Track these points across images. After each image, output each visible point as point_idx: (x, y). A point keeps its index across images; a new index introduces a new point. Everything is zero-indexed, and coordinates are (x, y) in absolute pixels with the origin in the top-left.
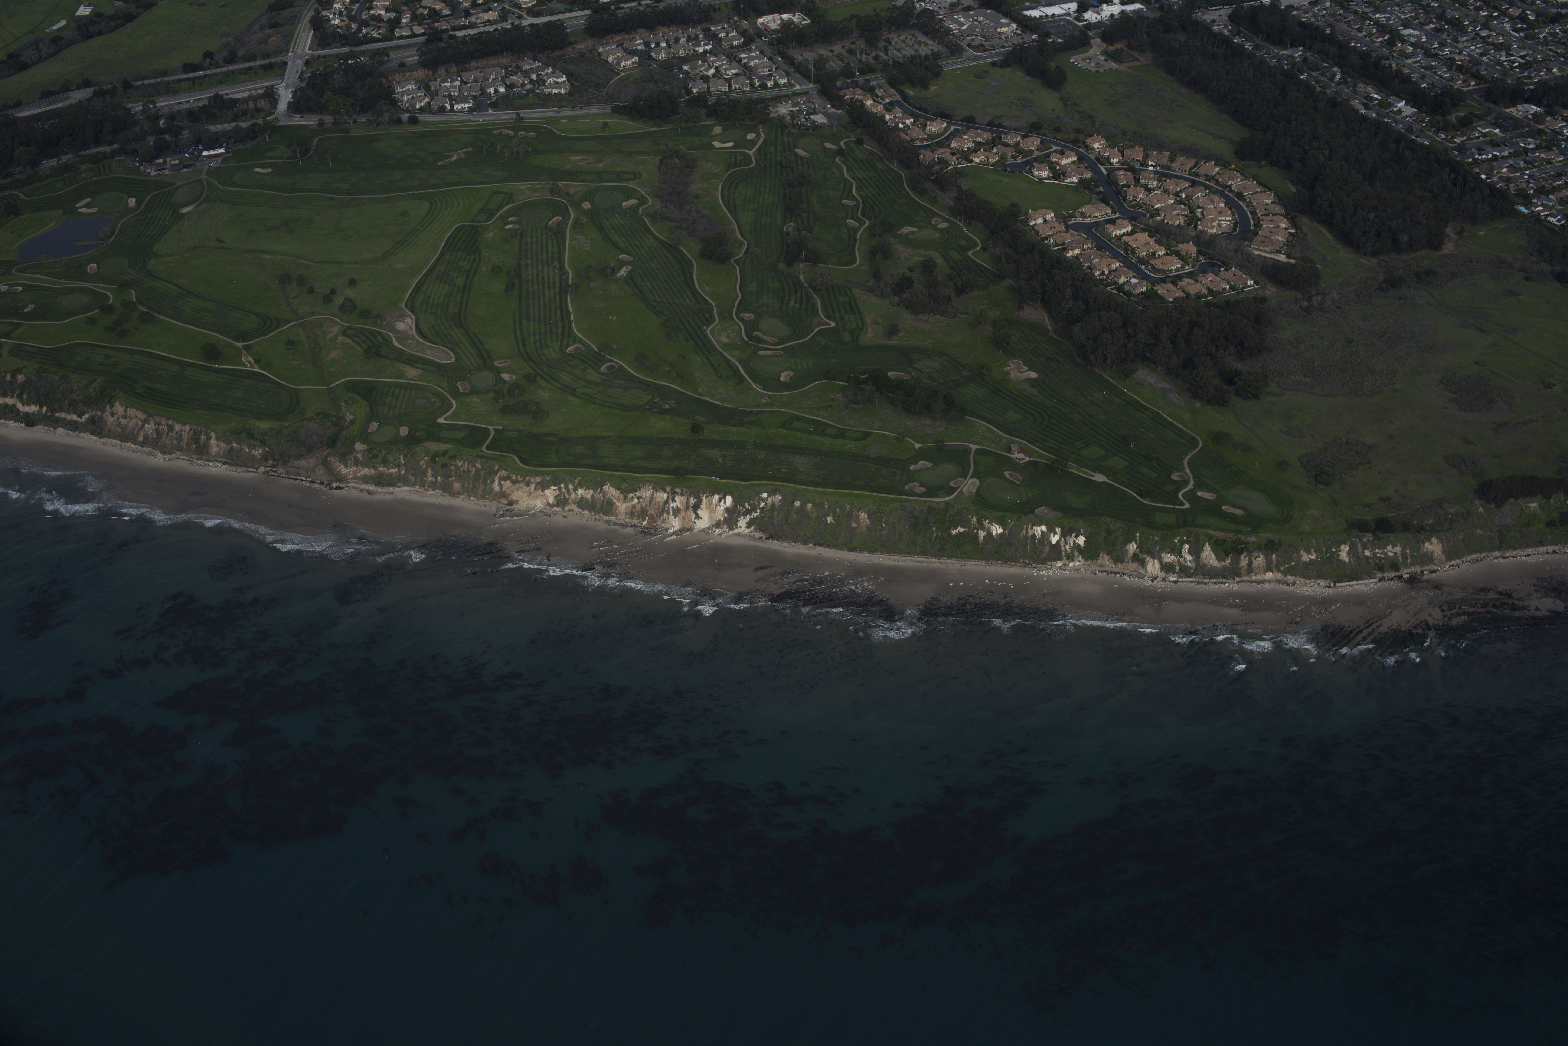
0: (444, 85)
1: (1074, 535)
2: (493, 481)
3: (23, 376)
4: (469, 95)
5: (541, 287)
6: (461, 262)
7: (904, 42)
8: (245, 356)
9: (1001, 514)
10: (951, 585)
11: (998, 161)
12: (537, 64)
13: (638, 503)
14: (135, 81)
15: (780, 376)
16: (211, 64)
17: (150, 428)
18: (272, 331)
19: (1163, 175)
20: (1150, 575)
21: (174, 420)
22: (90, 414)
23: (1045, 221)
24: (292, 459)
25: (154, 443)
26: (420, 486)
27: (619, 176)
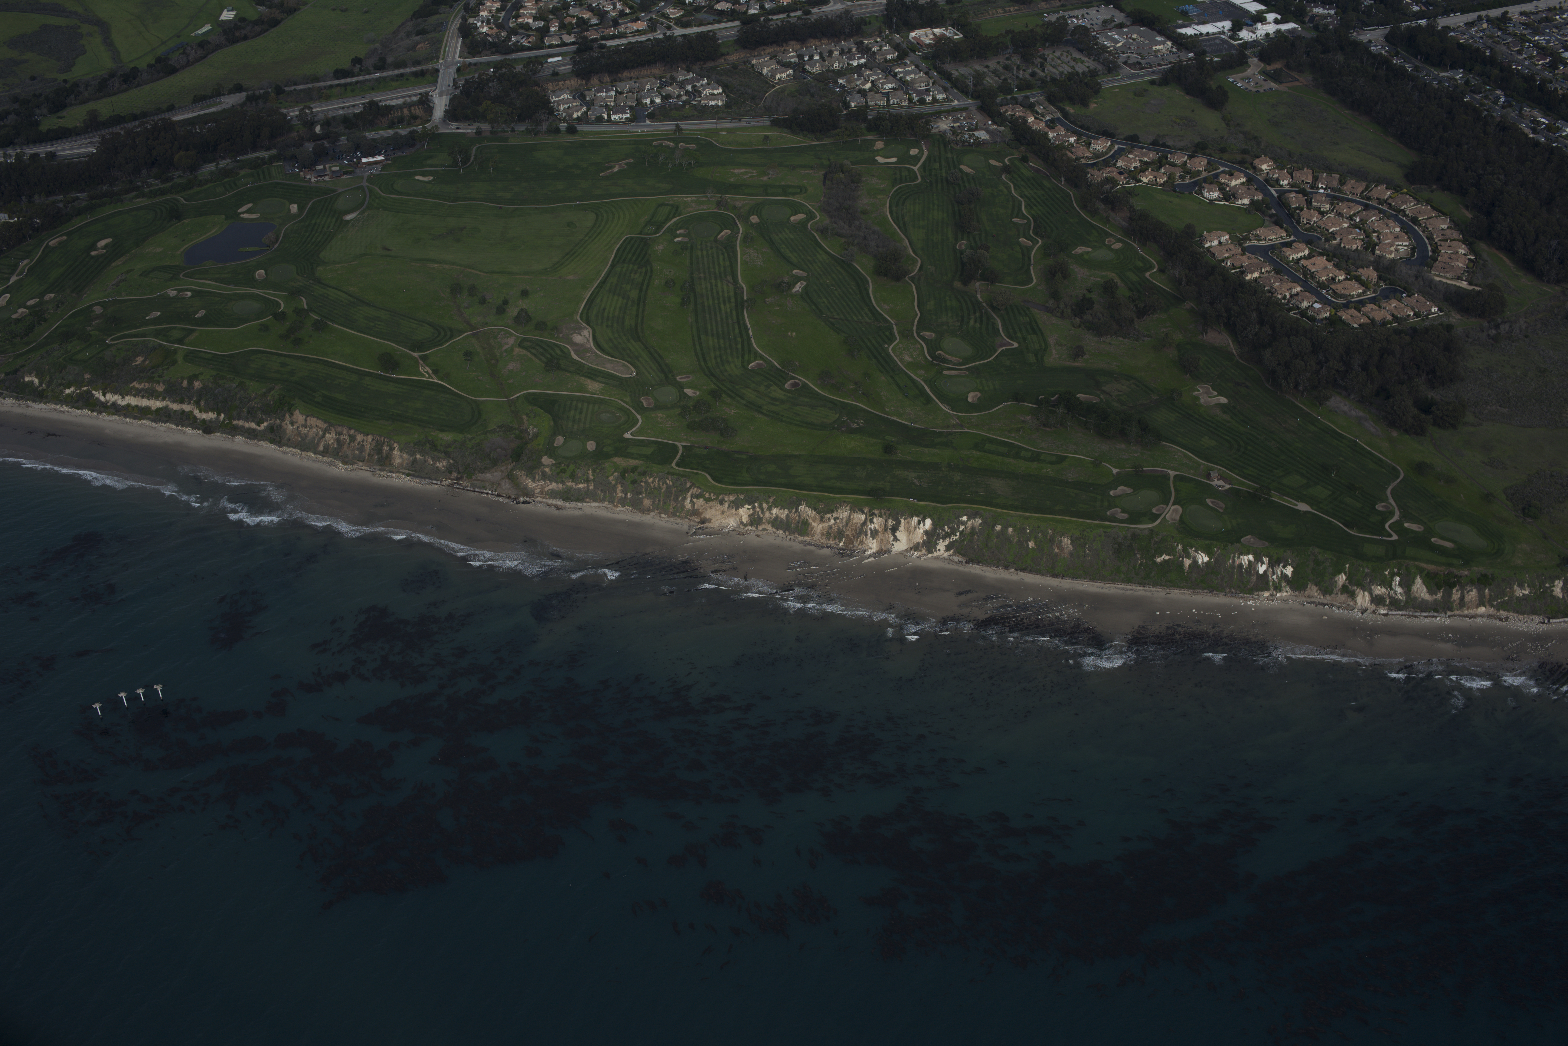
0: (599, 95)
1: (1281, 565)
2: (684, 499)
3: (199, 382)
4: (625, 106)
5: (716, 301)
6: (632, 275)
7: (1059, 58)
8: (422, 366)
9: (1208, 542)
10: (1158, 613)
11: (1167, 181)
12: (691, 76)
13: (834, 524)
14: (285, 86)
15: (967, 397)
16: (361, 70)
17: (330, 437)
18: (447, 341)
19: (1335, 199)
20: (1360, 608)
21: (356, 430)
22: (269, 422)
23: (1220, 243)
24: (477, 472)
25: (336, 452)
26: (609, 502)
27: (785, 190)
